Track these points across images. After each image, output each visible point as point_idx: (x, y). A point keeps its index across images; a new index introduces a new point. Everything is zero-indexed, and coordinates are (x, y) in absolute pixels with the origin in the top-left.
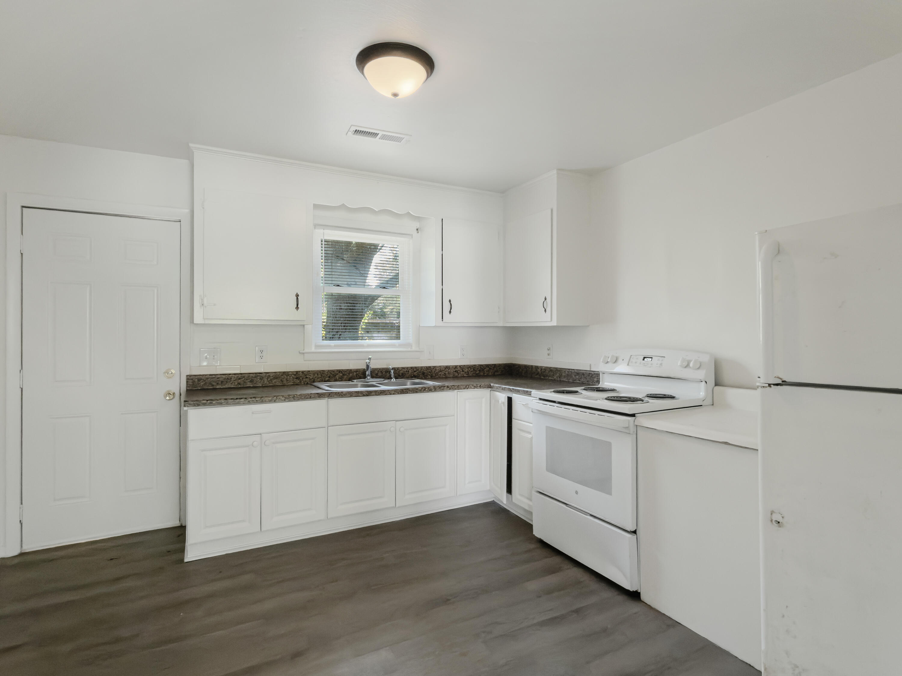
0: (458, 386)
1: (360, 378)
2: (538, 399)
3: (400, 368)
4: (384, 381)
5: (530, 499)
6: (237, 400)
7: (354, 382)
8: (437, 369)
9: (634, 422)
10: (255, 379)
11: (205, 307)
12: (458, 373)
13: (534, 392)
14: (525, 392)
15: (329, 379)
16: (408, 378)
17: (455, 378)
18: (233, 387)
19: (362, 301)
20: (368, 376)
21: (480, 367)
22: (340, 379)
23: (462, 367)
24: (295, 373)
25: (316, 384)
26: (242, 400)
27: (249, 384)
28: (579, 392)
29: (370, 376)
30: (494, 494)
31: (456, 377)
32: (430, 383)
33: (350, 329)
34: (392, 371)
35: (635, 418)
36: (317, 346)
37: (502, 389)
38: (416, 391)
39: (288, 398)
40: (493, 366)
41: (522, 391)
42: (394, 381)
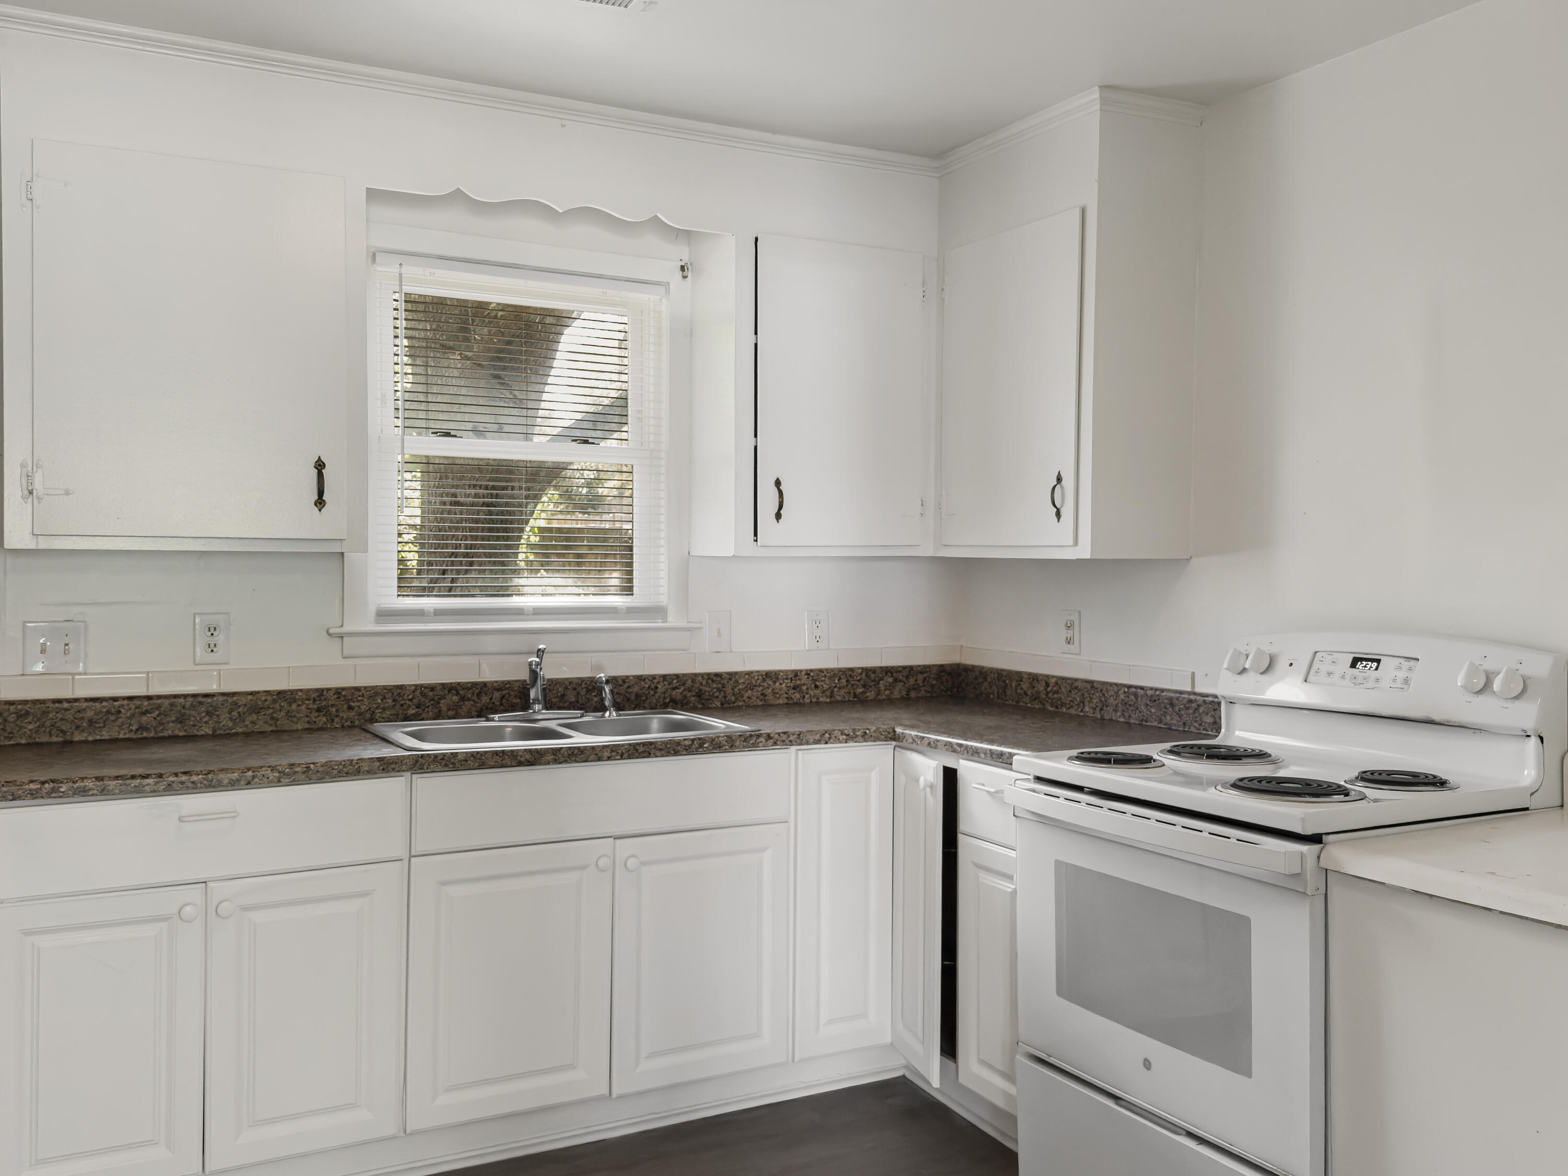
0: (799, 735)
1: (513, 708)
2: (1031, 777)
3: (631, 678)
4: (582, 716)
5: (1010, 1077)
6: (134, 781)
7: (493, 720)
8: (741, 681)
9: (1319, 857)
10: (193, 713)
11: (38, 498)
12: (801, 692)
13: (1022, 757)
14: (995, 756)
15: (417, 712)
16: (655, 708)
17: (793, 706)
18: (127, 736)
19: (520, 480)
20: (534, 703)
21: (867, 676)
22: (453, 710)
23: (815, 676)
24: (315, 695)
25: (379, 727)
26: (150, 781)
27: (172, 729)
28: (1155, 761)
29: (543, 702)
30: (905, 1058)
31: (796, 704)
32: (719, 725)
33: (481, 564)
34: (607, 689)
35: (1322, 848)
36: (384, 615)
37: (929, 744)
38: (674, 750)
39: (288, 775)
40: (905, 673)
41: (985, 751)
42: (612, 718)
